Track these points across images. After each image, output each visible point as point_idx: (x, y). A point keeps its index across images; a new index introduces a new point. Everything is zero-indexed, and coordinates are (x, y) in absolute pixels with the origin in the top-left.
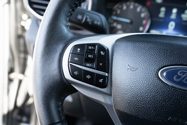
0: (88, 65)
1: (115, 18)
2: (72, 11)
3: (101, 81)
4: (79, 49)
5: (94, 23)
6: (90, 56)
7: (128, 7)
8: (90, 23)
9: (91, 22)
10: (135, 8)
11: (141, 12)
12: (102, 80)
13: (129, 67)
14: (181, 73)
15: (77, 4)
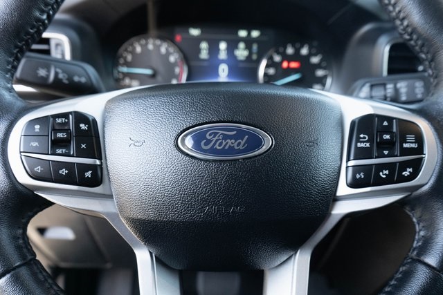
0: (59, 151)
1: (125, 69)
2: (14, 60)
3: (88, 174)
4: (37, 127)
5: (73, 81)
6: (60, 135)
7: (144, 47)
8: (66, 81)
9: (67, 79)
10: (158, 48)
11: (168, 54)
12: (90, 172)
13: (131, 142)
14: (210, 135)
15: (22, 46)
